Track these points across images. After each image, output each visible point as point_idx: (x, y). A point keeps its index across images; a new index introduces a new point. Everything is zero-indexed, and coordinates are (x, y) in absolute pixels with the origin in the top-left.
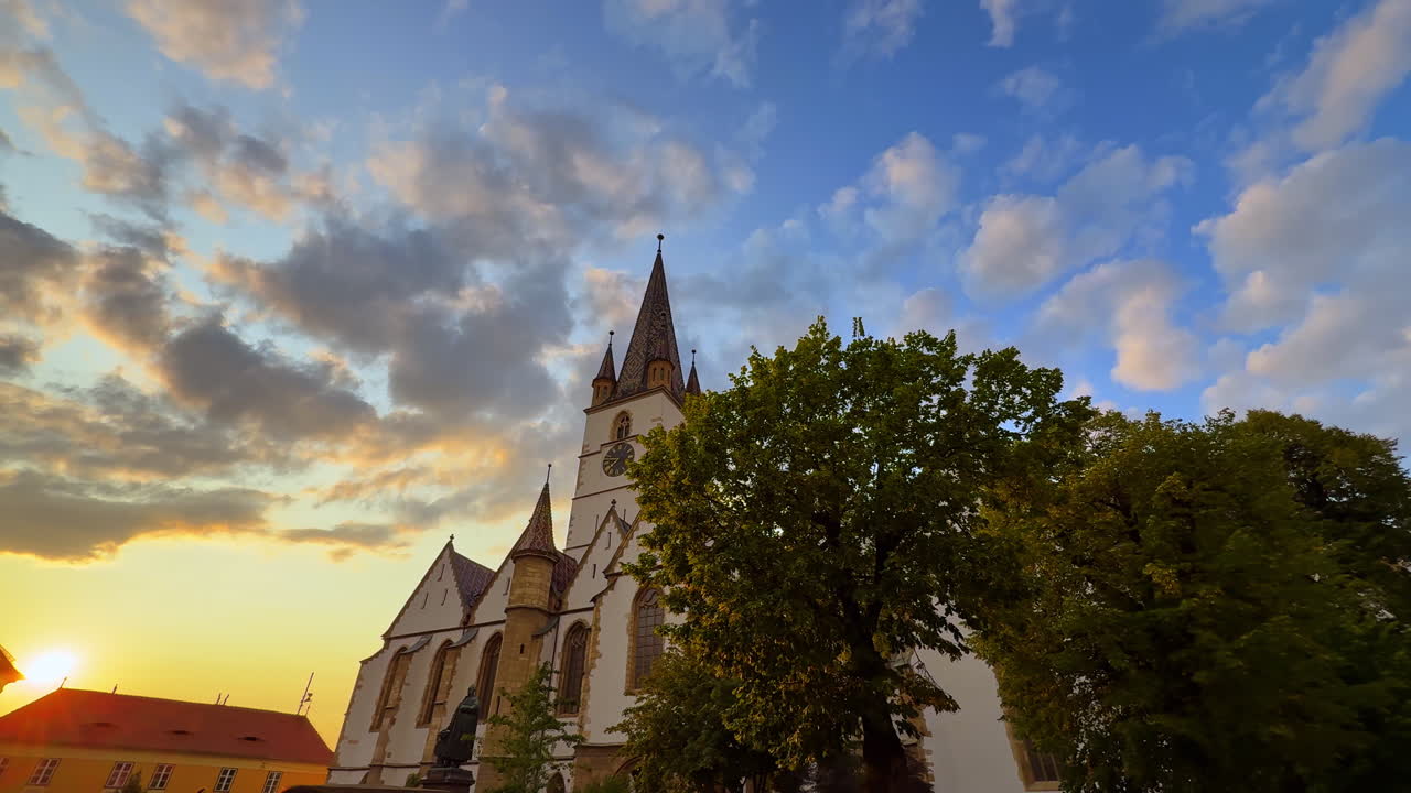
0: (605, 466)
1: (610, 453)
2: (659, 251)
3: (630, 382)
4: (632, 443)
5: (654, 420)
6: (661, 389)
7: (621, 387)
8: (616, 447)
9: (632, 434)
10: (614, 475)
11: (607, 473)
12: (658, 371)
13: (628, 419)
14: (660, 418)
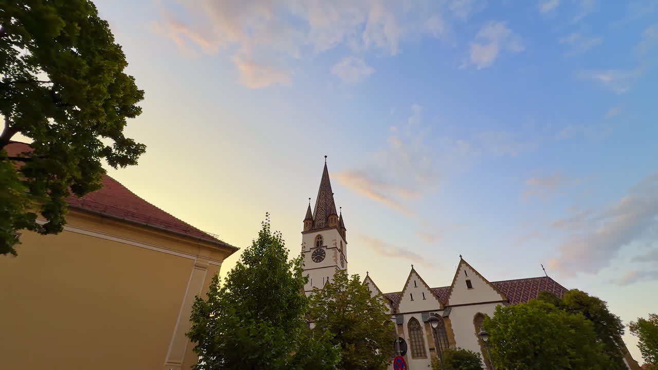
0: (313, 258)
1: (315, 252)
2: (326, 163)
3: (321, 222)
4: (324, 249)
5: (333, 240)
6: (335, 227)
7: (316, 223)
8: (317, 250)
9: (324, 245)
10: (317, 262)
11: (314, 261)
12: (334, 219)
13: (321, 238)
14: (335, 240)
